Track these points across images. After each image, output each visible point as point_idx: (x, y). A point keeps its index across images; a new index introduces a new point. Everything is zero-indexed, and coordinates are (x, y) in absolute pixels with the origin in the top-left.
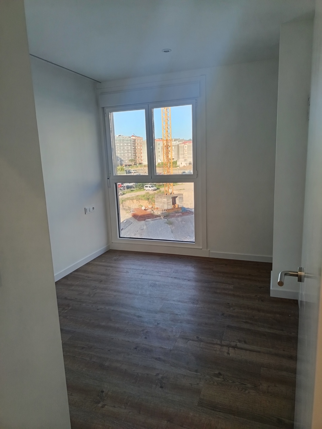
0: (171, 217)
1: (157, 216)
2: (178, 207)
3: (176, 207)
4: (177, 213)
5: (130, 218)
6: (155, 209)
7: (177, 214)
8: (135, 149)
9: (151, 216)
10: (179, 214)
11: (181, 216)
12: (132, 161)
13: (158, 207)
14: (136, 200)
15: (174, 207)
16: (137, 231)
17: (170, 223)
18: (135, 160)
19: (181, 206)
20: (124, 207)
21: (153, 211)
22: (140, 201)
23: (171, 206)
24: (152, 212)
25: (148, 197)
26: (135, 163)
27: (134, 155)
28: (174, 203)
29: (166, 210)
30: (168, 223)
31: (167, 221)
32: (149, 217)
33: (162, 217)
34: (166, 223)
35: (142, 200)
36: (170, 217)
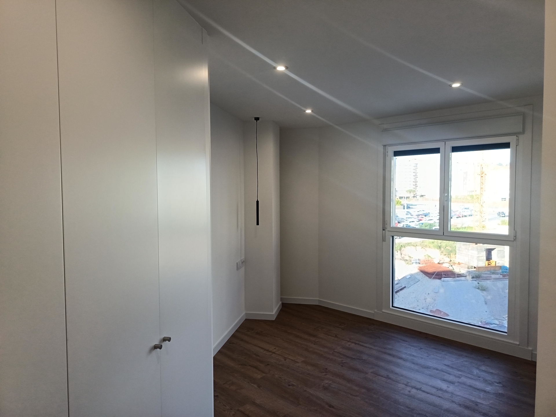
0: (484, 279)
1: (460, 275)
2: (496, 265)
3: (492, 266)
4: (493, 273)
5: (417, 273)
6: (454, 264)
7: (493, 276)
8: (416, 176)
9: (450, 274)
10: (497, 276)
11: (502, 279)
12: (410, 191)
13: (460, 262)
14: (421, 247)
15: (489, 264)
16: (429, 294)
17: (483, 289)
18: (414, 191)
19: (500, 265)
20: (403, 256)
21: (452, 266)
22: (428, 249)
23: (483, 263)
24: (451, 268)
25: (440, 245)
26: (414, 195)
27: (414, 184)
28: (489, 258)
29: (475, 268)
30: (478, 288)
31: (478, 285)
32: (448, 275)
33: (469, 278)
34: (475, 287)
35: (430, 247)
36: (482, 280)
